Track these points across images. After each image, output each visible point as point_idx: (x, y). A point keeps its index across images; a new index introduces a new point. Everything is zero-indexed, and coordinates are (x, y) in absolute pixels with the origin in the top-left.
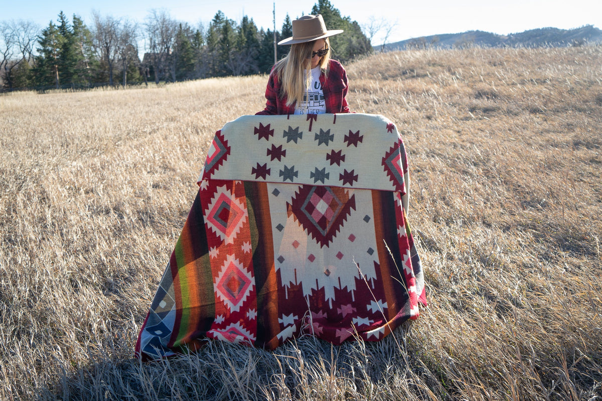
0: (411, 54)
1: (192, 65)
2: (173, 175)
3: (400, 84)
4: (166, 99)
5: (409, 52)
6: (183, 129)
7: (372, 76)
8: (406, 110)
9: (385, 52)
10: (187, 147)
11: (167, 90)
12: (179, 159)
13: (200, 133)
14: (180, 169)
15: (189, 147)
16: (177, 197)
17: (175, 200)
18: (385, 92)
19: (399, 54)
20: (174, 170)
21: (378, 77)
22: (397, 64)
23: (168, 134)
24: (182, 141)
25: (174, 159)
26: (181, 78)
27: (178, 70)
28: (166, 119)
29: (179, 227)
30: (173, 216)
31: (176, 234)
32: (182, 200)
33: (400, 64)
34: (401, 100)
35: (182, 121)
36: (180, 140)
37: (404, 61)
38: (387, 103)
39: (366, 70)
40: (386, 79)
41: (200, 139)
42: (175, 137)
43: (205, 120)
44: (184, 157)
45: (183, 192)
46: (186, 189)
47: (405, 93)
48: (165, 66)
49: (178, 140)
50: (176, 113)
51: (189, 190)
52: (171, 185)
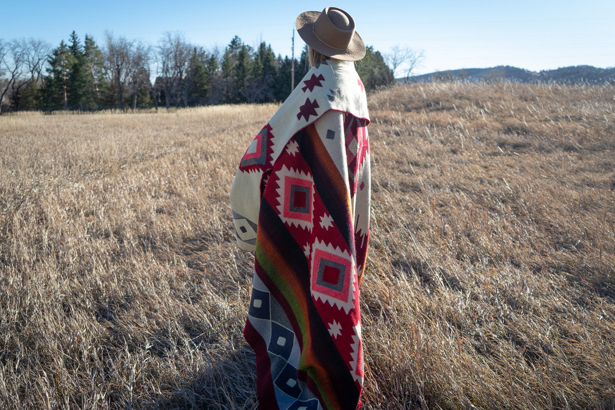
0: (437, 87)
1: (205, 91)
2: (178, 201)
3: (424, 116)
4: (176, 124)
5: (434, 84)
6: (191, 154)
7: (394, 108)
8: (429, 143)
9: (409, 84)
10: (194, 172)
11: (178, 116)
12: (185, 184)
13: (209, 159)
14: (186, 194)
15: (197, 173)
16: (181, 223)
17: (179, 226)
18: (408, 124)
19: (424, 86)
20: (180, 195)
21: (400, 109)
22: (421, 96)
23: (175, 159)
24: (190, 166)
25: (181, 184)
26: (192, 104)
27: (190, 95)
28: (175, 143)
29: (182, 254)
30: (176, 242)
31: (178, 262)
32: (186, 226)
33: (425, 96)
34: (424, 132)
35: (191, 146)
36: (188, 166)
37: (428, 93)
38: (409, 135)
39: (388, 101)
40: (409, 110)
41: (209, 165)
42: (183, 162)
43: (215, 146)
44: (191, 183)
45: (188, 218)
46: (191, 215)
47: (429, 125)
48: (177, 91)
49: (185, 165)
50: (185, 138)
51: (194, 216)
52: (176, 210)
